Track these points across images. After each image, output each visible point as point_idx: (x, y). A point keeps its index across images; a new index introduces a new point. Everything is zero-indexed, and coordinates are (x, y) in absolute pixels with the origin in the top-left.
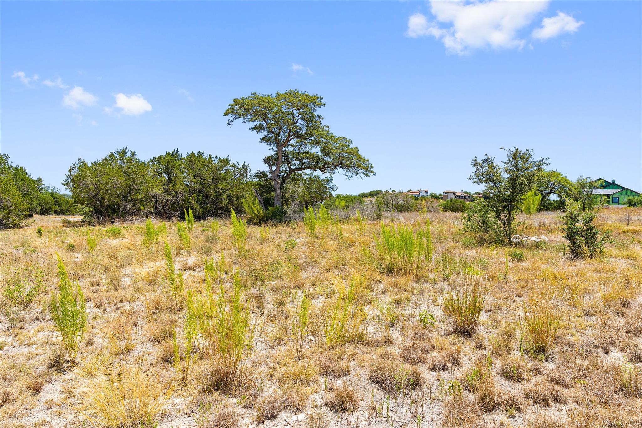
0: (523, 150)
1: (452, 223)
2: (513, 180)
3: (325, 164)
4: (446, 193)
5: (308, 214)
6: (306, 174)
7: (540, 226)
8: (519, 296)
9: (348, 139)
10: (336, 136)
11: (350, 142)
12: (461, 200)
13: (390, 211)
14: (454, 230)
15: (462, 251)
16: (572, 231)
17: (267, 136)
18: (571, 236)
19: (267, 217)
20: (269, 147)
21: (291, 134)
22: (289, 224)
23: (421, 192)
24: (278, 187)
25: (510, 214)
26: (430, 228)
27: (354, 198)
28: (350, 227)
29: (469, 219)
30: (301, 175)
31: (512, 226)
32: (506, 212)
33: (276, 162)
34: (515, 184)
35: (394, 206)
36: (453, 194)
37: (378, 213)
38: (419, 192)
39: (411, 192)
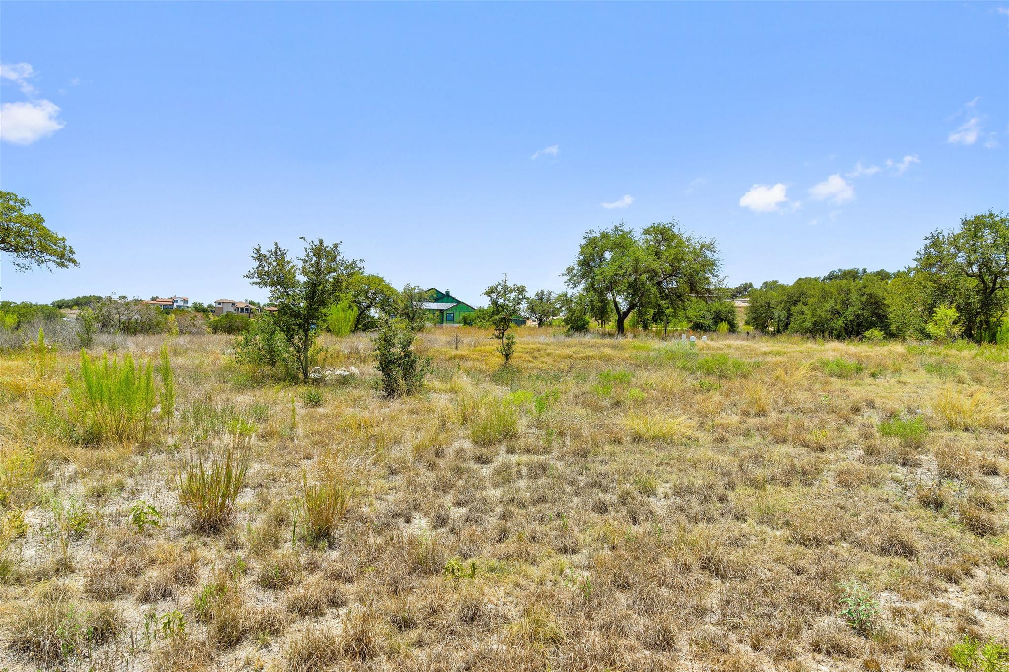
0: (328, 243)
1: (221, 352)
2: (313, 286)
4: (219, 303)
7: (351, 353)
8: (308, 458)
9: (19, 197)
11: (24, 203)
12: (245, 314)
13: (110, 332)
14: (222, 362)
15: (233, 397)
16: (386, 359)
18: (386, 365)
23: (177, 301)
25: (307, 336)
27: (42, 309)
28: (20, 362)
29: (247, 345)
31: (309, 355)
32: (301, 333)
34: (314, 292)
35: (123, 323)
36: (231, 304)
37: (85, 336)
38: (172, 300)
39: (157, 300)
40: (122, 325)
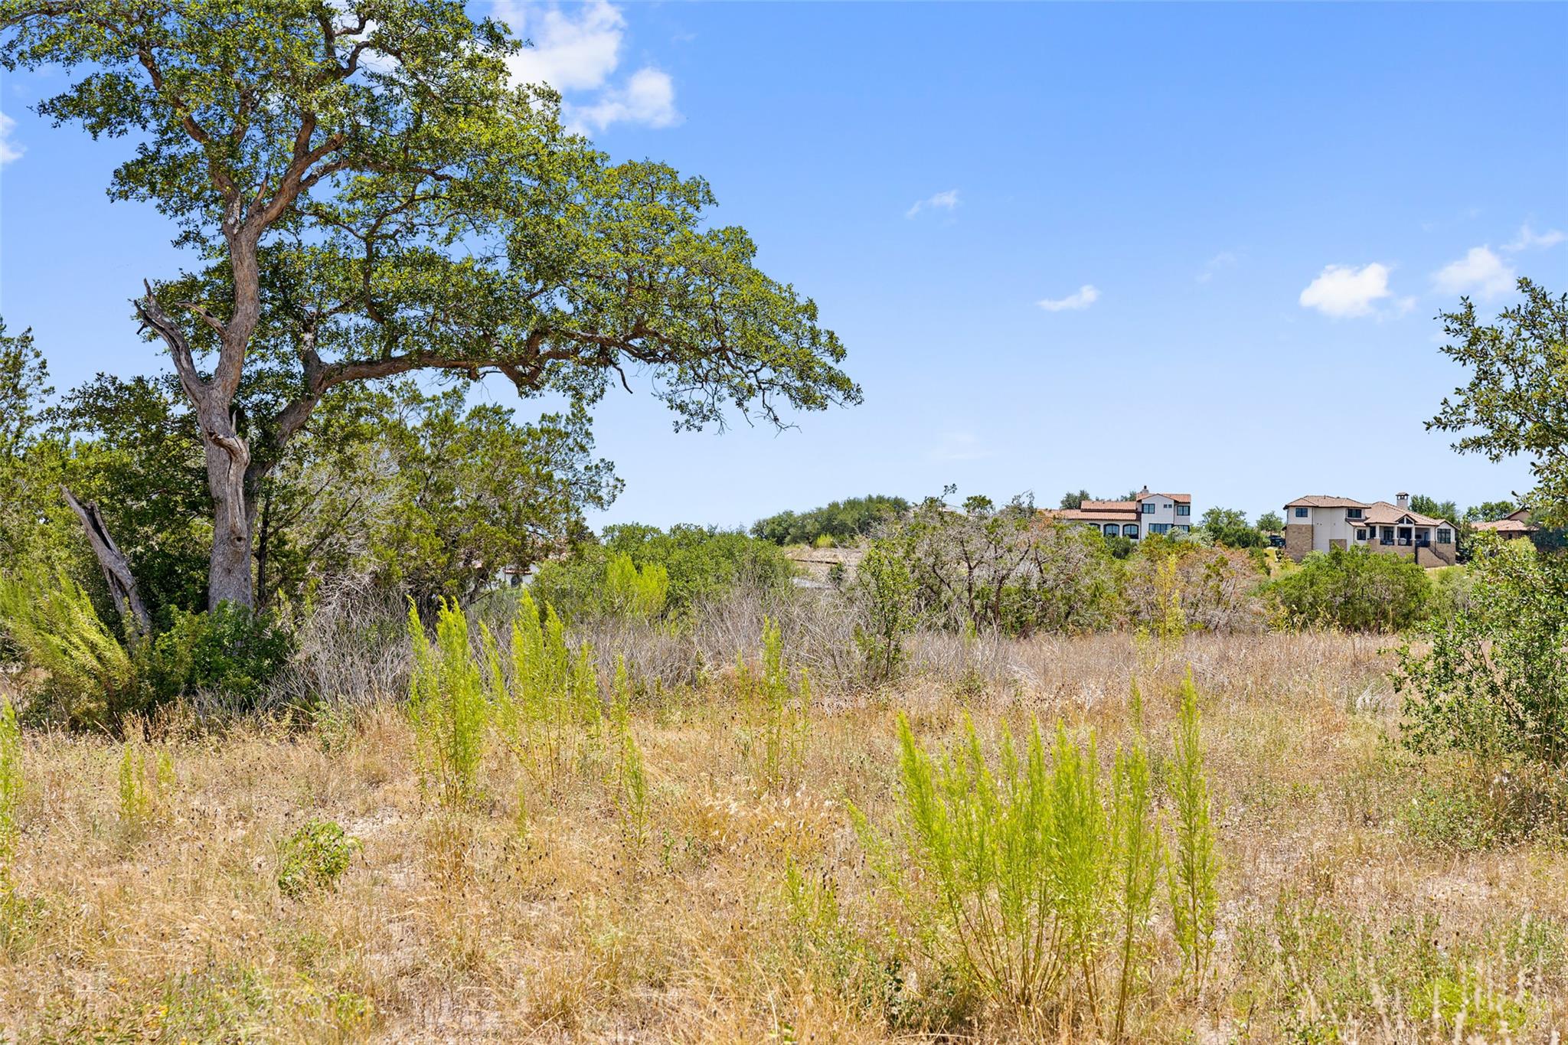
1: (1343, 703)
3: (539, 334)
4: (1301, 511)
5: (432, 653)
6: (415, 399)
9: (682, 179)
10: (605, 158)
11: (697, 194)
12: (1399, 551)
13: (951, 627)
14: (1350, 741)
15: (1406, 877)
17: (155, 157)
19: (159, 678)
20: (172, 227)
21: (317, 140)
22: (302, 725)
23: (1151, 508)
24: (229, 483)
26: (1205, 734)
27: (728, 546)
28: (698, 736)
29: (1446, 674)
30: (385, 403)
33: (217, 321)
35: (982, 596)
36: (1344, 514)
37: (881, 643)
38: (1133, 506)
39: (1085, 505)
40: (977, 603)
